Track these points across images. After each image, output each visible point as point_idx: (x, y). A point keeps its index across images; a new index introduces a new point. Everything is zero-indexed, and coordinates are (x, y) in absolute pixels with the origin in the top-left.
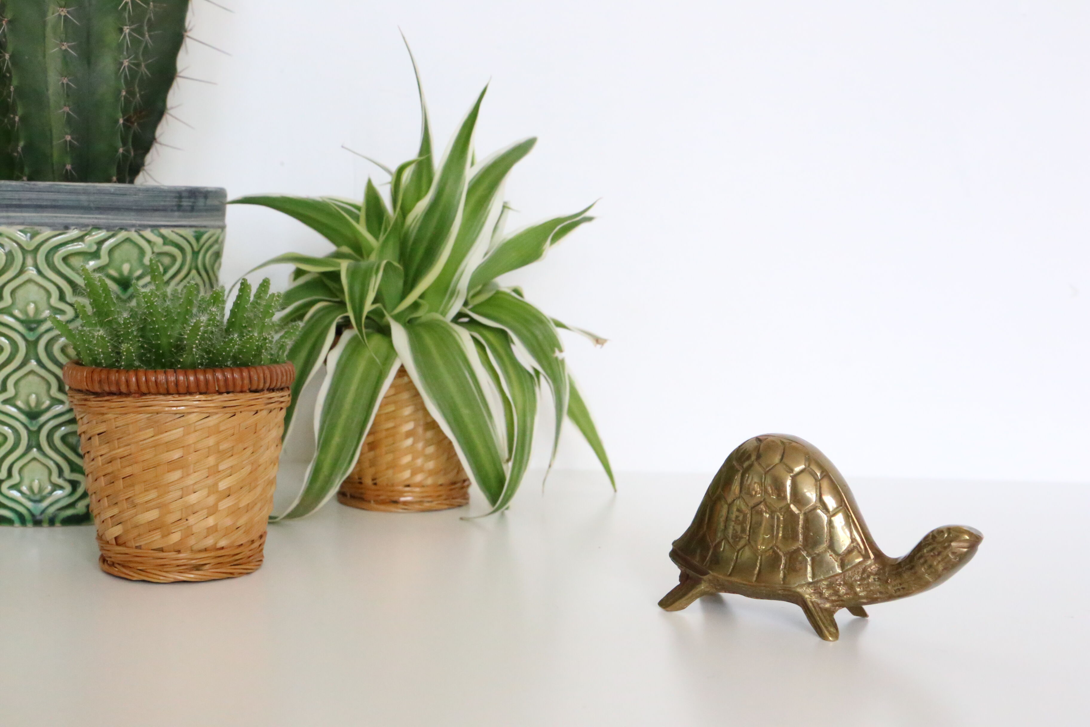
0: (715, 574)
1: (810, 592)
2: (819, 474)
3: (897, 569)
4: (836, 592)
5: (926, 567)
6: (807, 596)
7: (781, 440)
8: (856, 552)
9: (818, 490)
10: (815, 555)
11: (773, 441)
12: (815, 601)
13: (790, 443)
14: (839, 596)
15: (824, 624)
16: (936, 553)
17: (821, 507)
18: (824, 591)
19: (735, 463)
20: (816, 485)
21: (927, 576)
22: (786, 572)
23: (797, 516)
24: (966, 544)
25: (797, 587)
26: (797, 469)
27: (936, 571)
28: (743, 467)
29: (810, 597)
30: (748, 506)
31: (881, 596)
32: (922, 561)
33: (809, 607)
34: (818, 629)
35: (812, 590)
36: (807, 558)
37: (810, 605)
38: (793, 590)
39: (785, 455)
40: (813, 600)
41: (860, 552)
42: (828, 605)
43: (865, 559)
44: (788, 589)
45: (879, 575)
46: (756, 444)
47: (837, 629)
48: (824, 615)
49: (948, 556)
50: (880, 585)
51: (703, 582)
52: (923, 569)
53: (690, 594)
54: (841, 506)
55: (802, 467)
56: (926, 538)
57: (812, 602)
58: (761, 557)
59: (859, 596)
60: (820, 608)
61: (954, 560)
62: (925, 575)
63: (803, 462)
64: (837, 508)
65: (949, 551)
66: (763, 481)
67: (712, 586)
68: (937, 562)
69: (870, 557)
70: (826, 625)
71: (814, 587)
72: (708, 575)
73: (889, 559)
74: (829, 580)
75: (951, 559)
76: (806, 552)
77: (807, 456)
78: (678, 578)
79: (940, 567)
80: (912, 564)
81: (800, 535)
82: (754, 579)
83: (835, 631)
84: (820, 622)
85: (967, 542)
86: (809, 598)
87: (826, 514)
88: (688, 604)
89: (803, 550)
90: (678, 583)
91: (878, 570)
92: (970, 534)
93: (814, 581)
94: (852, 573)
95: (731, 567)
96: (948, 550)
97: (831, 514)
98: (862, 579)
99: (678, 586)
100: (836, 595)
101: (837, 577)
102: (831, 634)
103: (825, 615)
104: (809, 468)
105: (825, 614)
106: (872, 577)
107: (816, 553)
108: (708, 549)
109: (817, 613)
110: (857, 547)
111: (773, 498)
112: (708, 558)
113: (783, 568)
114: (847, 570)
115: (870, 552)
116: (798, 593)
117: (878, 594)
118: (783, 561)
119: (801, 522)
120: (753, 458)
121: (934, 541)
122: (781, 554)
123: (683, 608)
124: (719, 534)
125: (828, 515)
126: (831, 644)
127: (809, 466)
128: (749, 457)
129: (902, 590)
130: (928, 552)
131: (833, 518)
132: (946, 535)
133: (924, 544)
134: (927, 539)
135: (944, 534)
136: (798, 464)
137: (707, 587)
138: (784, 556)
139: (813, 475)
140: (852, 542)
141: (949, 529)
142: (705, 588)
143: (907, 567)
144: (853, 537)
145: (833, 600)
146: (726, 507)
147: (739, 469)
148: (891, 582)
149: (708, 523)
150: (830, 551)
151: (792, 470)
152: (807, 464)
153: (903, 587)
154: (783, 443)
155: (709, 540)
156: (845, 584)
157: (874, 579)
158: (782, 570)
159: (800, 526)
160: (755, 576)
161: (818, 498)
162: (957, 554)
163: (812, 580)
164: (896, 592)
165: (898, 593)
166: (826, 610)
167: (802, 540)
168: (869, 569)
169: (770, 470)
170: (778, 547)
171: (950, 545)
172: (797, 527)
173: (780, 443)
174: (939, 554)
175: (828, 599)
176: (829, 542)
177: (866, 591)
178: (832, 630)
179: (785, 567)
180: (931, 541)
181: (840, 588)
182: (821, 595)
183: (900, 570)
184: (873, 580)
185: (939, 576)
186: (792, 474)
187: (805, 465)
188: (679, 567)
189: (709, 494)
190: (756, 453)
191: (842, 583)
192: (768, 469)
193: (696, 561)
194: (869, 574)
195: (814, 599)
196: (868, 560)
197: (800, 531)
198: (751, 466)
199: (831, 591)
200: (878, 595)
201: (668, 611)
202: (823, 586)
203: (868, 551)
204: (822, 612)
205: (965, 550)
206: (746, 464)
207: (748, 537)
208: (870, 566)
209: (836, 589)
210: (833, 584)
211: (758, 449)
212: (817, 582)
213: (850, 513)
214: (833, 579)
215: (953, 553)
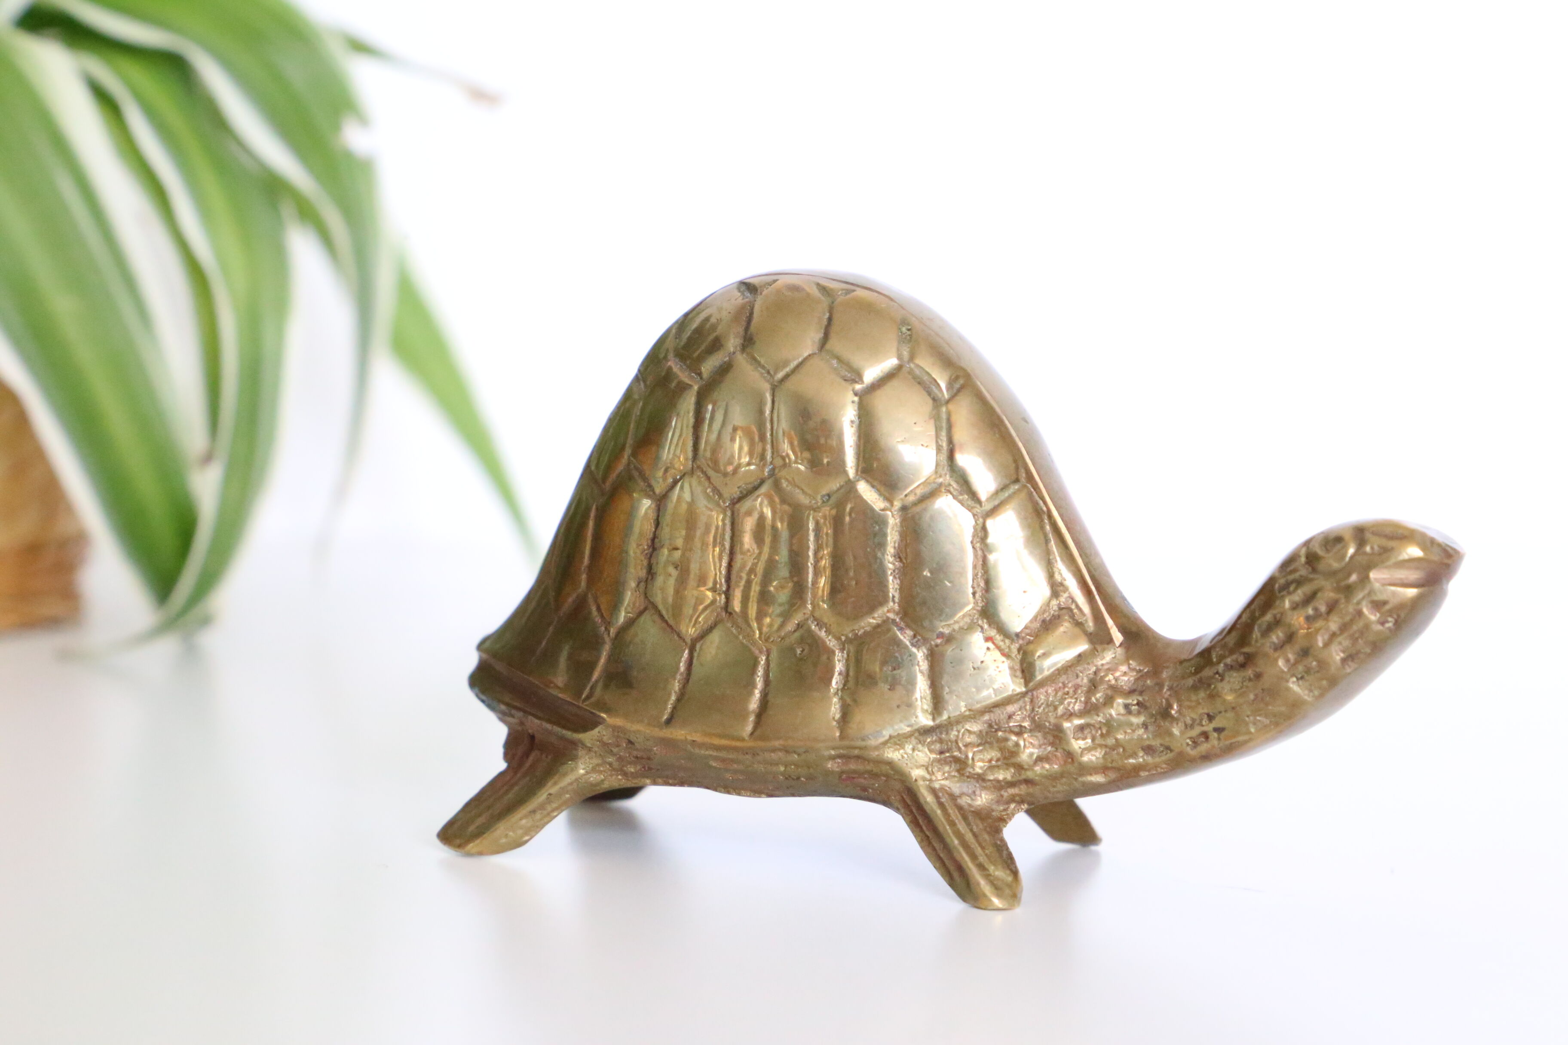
0: (618, 721)
1: (927, 759)
2: (943, 385)
3: (1198, 670)
4: (1009, 757)
5: (1291, 657)
6: (917, 773)
7: (818, 285)
8: (1066, 624)
9: (944, 433)
10: (939, 641)
11: (795, 288)
12: (942, 788)
13: (848, 292)
14: (1019, 767)
15: (973, 857)
16: (1323, 609)
17: (955, 485)
18: (970, 755)
19: (674, 365)
20: (936, 418)
21: (1294, 686)
22: (849, 701)
23: (880, 521)
24: (1413, 575)
25: (885, 743)
26: (871, 374)
27: (1323, 665)
28: (700, 374)
29: (928, 776)
30: (720, 496)
31: (1149, 759)
32: (1277, 636)
33: (927, 808)
34: (956, 875)
35: (931, 751)
36: (914, 650)
37: (929, 798)
38: (874, 754)
39: (835, 328)
40: (937, 785)
41: (1079, 624)
42: (983, 799)
43: (1099, 648)
44: (856, 752)
45: (1141, 693)
46: (740, 301)
47: (1015, 873)
48: (971, 830)
49: (1360, 613)
50: (1145, 726)
51: (581, 752)
52: (1281, 663)
53: (542, 797)
54: (1017, 481)
55: (890, 362)
56: (1288, 564)
57: (934, 791)
58: (767, 660)
59: (1080, 764)
60: (960, 808)
61: (1379, 627)
62: (1287, 681)
63: (892, 345)
64: (1003, 488)
65: (1363, 598)
66: (767, 412)
67: (610, 764)
68: (1326, 637)
69: (1110, 641)
70: (982, 859)
71: (941, 741)
72: (597, 730)
73: (1168, 643)
74: (986, 717)
75: (1367, 626)
76: (910, 633)
77: (904, 329)
78: (500, 751)
79: (1337, 655)
80: (1246, 650)
81: (891, 578)
82: (749, 728)
83: (1010, 879)
84: (961, 850)
85: (1417, 568)
86: (924, 779)
87: (970, 509)
88: (537, 828)
89: (902, 625)
90: (502, 766)
91: (1137, 680)
92: (1427, 542)
93: (938, 721)
94: (1056, 691)
95: (673, 698)
96: (1360, 595)
97: (987, 507)
98: (1090, 709)
99: (501, 775)
100: (1008, 766)
101: (1010, 709)
102: (998, 889)
103: (975, 829)
104: (912, 365)
105: (978, 826)
106: (1120, 701)
107: (941, 635)
108: (595, 643)
109: (952, 824)
110: (1071, 610)
111: (798, 469)
112: (596, 675)
113: (841, 686)
114: (1042, 684)
115: (1110, 622)
116: (890, 763)
117: (1141, 754)
118: (839, 667)
119: (892, 537)
120: (732, 343)
121: (1314, 570)
122: (831, 643)
123: (518, 844)
124: (630, 597)
125: (978, 510)
126: (999, 918)
127: (912, 358)
128: (716, 345)
129: (1216, 735)
130: (1295, 607)
131: (990, 523)
132: (1351, 551)
133: (1282, 581)
134: (1291, 568)
135: (1345, 548)
136: (876, 353)
137: (594, 770)
138: (842, 650)
139: (926, 386)
140: (1055, 594)
141: (1360, 533)
142: (587, 773)
143: (1229, 661)
144: (1058, 577)
145: (998, 781)
146: (646, 504)
147: (687, 380)
148: (1179, 711)
149: (590, 568)
150: (986, 626)
151: (857, 376)
152: (906, 354)
153: (1220, 725)
154: (823, 289)
155: (598, 620)
156: (1037, 727)
157: (1126, 706)
158: (836, 694)
159: (890, 550)
160: (752, 718)
161: (944, 457)
162: (1387, 607)
163: (934, 719)
164: (1195, 744)
165: (1204, 747)
166: (981, 815)
167: (897, 595)
168: (1110, 677)
169: (787, 376)
170: (820, 624)
171: (1364, 579)
172: (879, 555)
173: (815, 292)
174: (1332, 607)
175: (984, 780)
176: (982, 597)
177: (1101, 746)
178: (1000, 873)
179: (844, 685)
180: (1303, 572)
181: (1022, 743)
182: (961, 765)
183: (1207, 672)
184: (1122, 711)
185: (1333, 682)
186: (858, 387)
187: (900, 357)
188: (503, 717)
189: (591, 472)
190: (741, 330)
191: (1026, 724)
192: (780, 375)
193: (558, 687)
194: (1109, 692)
195: (943, 779)
196: (1104, 650)
197: (891, 566)
198: (725, 369)
199: (994, 754)
200: (1141, 758)
201: (469, 855)
202: (968, 739)
203: (1104, 622)
204: (965, 818)
205: (1412, 592)
206: (708, 367)
207: (723, 596)
208: (1111, 670)
209: (1010, 744)
210: (996, 731)
211: (746, 316)
212: (950, 724)
213: (1045, 503)
214: (1000, 715)
215: (1378, 605)
